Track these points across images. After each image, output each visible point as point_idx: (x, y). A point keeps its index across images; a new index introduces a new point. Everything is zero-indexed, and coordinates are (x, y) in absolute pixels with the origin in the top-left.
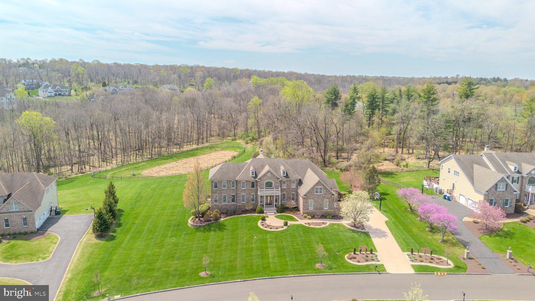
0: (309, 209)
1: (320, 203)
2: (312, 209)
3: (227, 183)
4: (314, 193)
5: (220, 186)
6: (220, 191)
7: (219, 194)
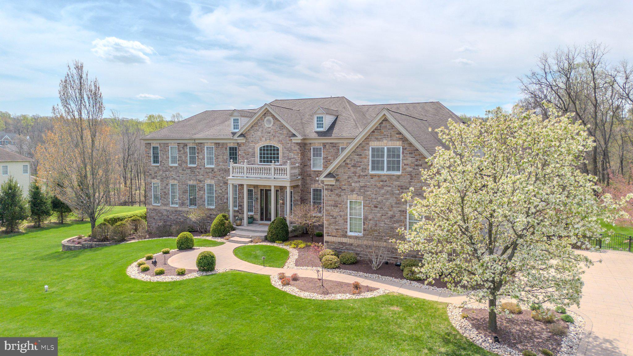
0: (349, 234)
1: (390, 213)
2: (361, 234)
3: (179, 151)
4: (364, 169)
5: (165, 157)
6: (164, 171)
7: (162, 180)
